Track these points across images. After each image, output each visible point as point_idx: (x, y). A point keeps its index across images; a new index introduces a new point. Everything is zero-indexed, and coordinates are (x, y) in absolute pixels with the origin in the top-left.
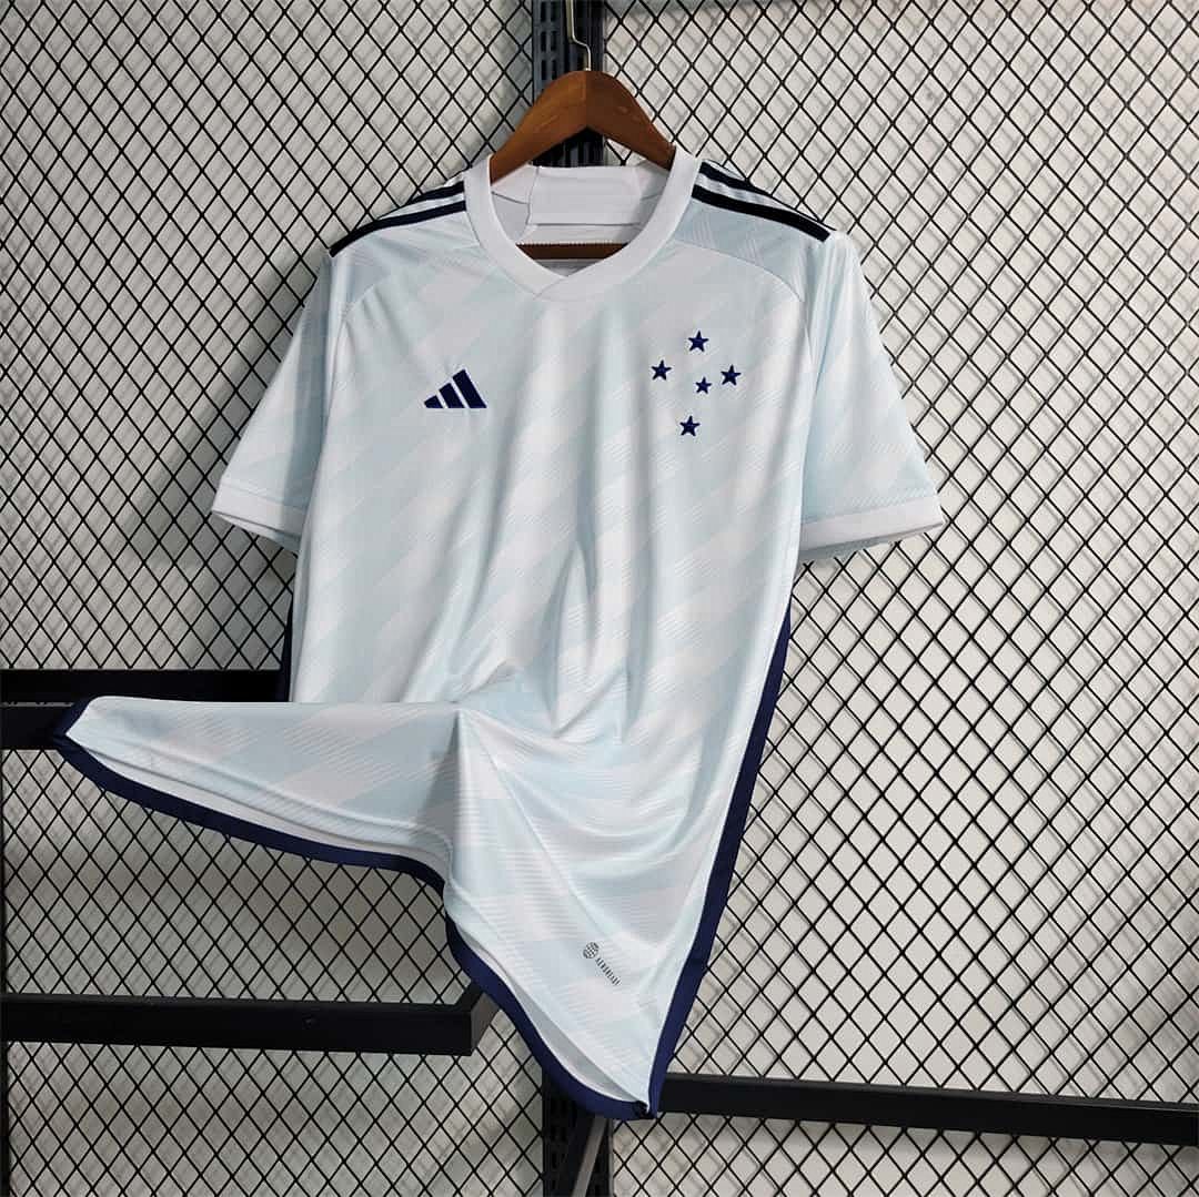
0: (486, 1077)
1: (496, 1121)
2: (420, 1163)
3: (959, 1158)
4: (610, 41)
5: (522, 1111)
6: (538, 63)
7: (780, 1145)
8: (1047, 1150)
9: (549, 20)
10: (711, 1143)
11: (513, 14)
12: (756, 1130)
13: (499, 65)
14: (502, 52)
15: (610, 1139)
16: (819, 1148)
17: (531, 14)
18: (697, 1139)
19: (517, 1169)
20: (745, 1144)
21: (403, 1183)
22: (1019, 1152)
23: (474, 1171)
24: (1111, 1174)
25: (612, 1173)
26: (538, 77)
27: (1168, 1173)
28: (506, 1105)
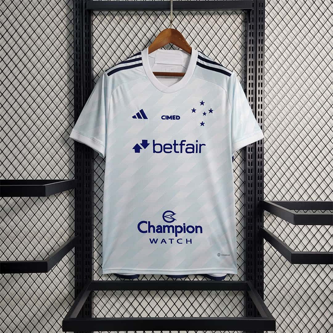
0: (60, 285)
1: (63, 297)
2: (42, 309)
4: (94, 21)
6: (75, 25)
7: (136, 298)
9: (78, 15)
10: (118, 299)
11: (69, 13)
12: (129, 295)
13: (65, 25)
15: (92, 299)
16: (145, 298)
17: (73, 13)
18: (115, 298)
19: (68, 309)
20: (127, 298)
21: (38, 315)
22: (193, 296)
23: (57, 310)
24: (214, 300)
25: (93, 307)
26: (75, 29)
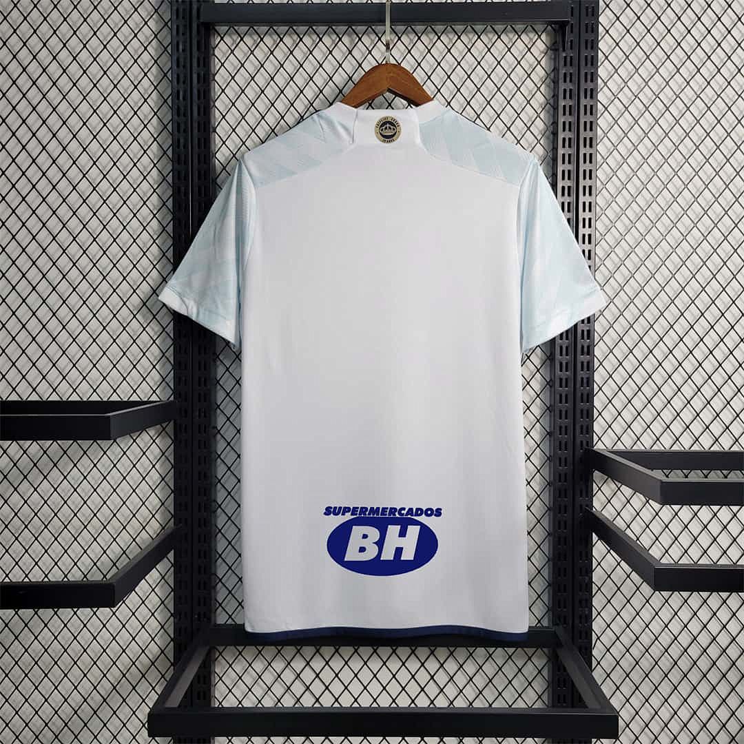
0: (142, 634)
1: (148, 660)
2: (102, 686)
3: (404, 664)
4: (217, 49)
5: (162, 652)
6: (175, 57)
7: (308, 663)
8: (448, 658)
9: (181, 35)
10: (270, 664)
11: (161, 30)
12: (295, 655)
13: (153, 58)
14: (156, 50)
15: (212, 665)
16: (329, 663)
17: (171, 29)
18: (262, 662)
19: (160, 686)
20: (289, 663)
21: (92, 698)
22: (435, 659)
23: (134, 688)
24: (481, 668)
25: (213, 683)
26: (175, 67)
27: (509, 665)
28: (154, 649)
